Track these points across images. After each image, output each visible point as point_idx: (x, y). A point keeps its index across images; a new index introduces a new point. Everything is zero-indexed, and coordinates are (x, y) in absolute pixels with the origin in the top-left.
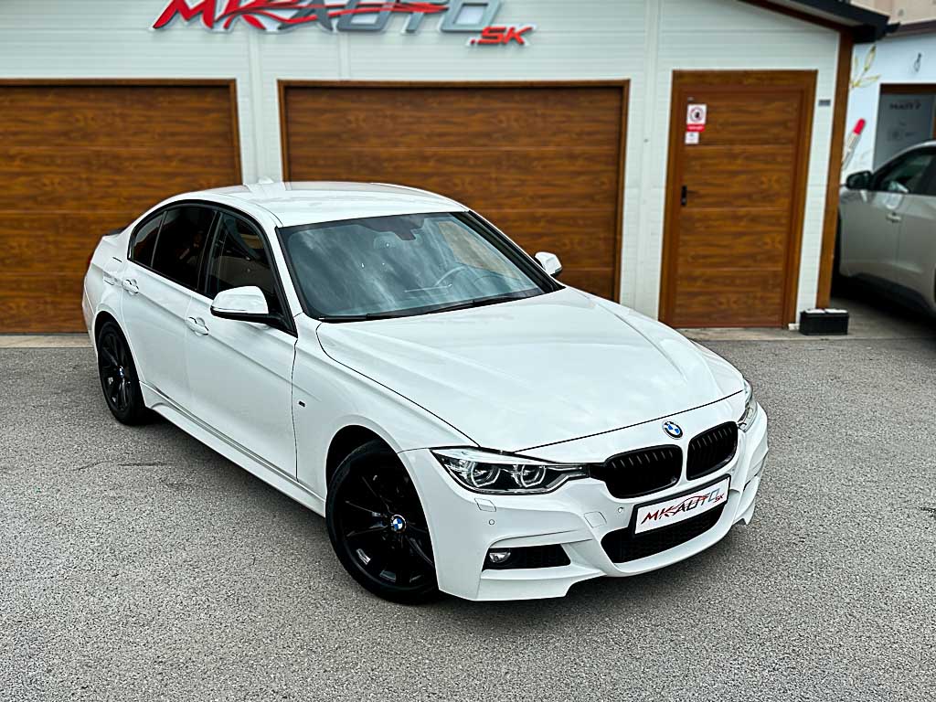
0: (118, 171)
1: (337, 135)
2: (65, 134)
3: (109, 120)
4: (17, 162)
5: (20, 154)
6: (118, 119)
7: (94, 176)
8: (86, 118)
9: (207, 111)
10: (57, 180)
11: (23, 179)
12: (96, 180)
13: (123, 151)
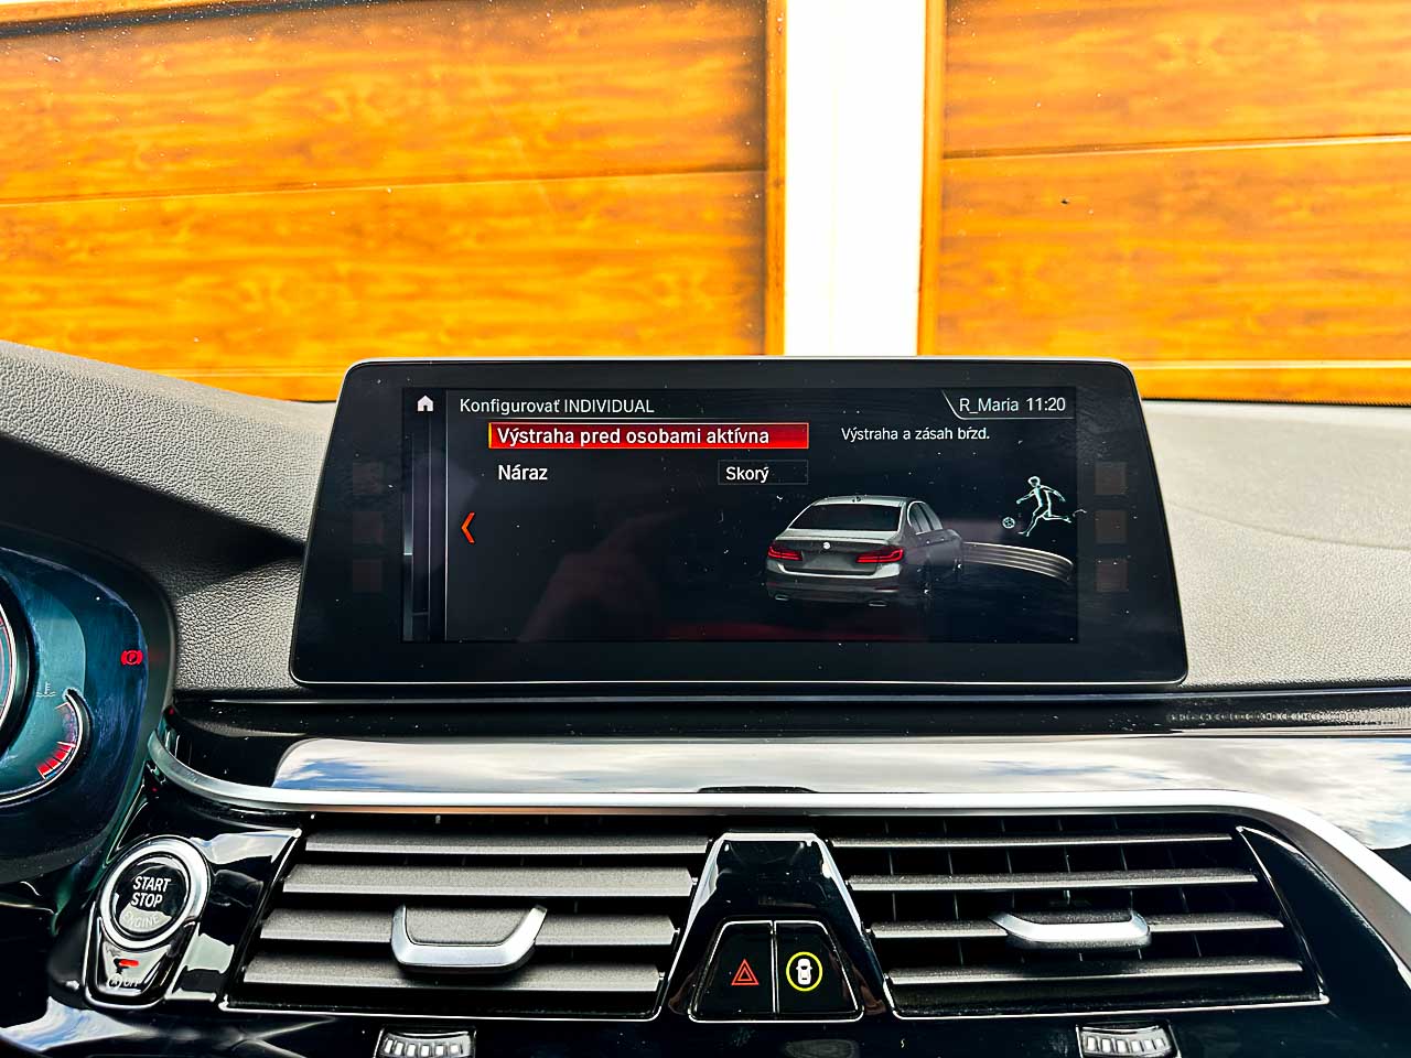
0: (431, 249)
1: (1114, 103)
2: (301, 148)
3: (415, 98)
4: (183, 236)
5: (190, 211)
6: (436, 96)
7: (368, 267)
8: (353, 100)
9: (694, 50)
10: (276, 279)
11: (194, 281)
12: (374, 279)
13: (450, 194)
